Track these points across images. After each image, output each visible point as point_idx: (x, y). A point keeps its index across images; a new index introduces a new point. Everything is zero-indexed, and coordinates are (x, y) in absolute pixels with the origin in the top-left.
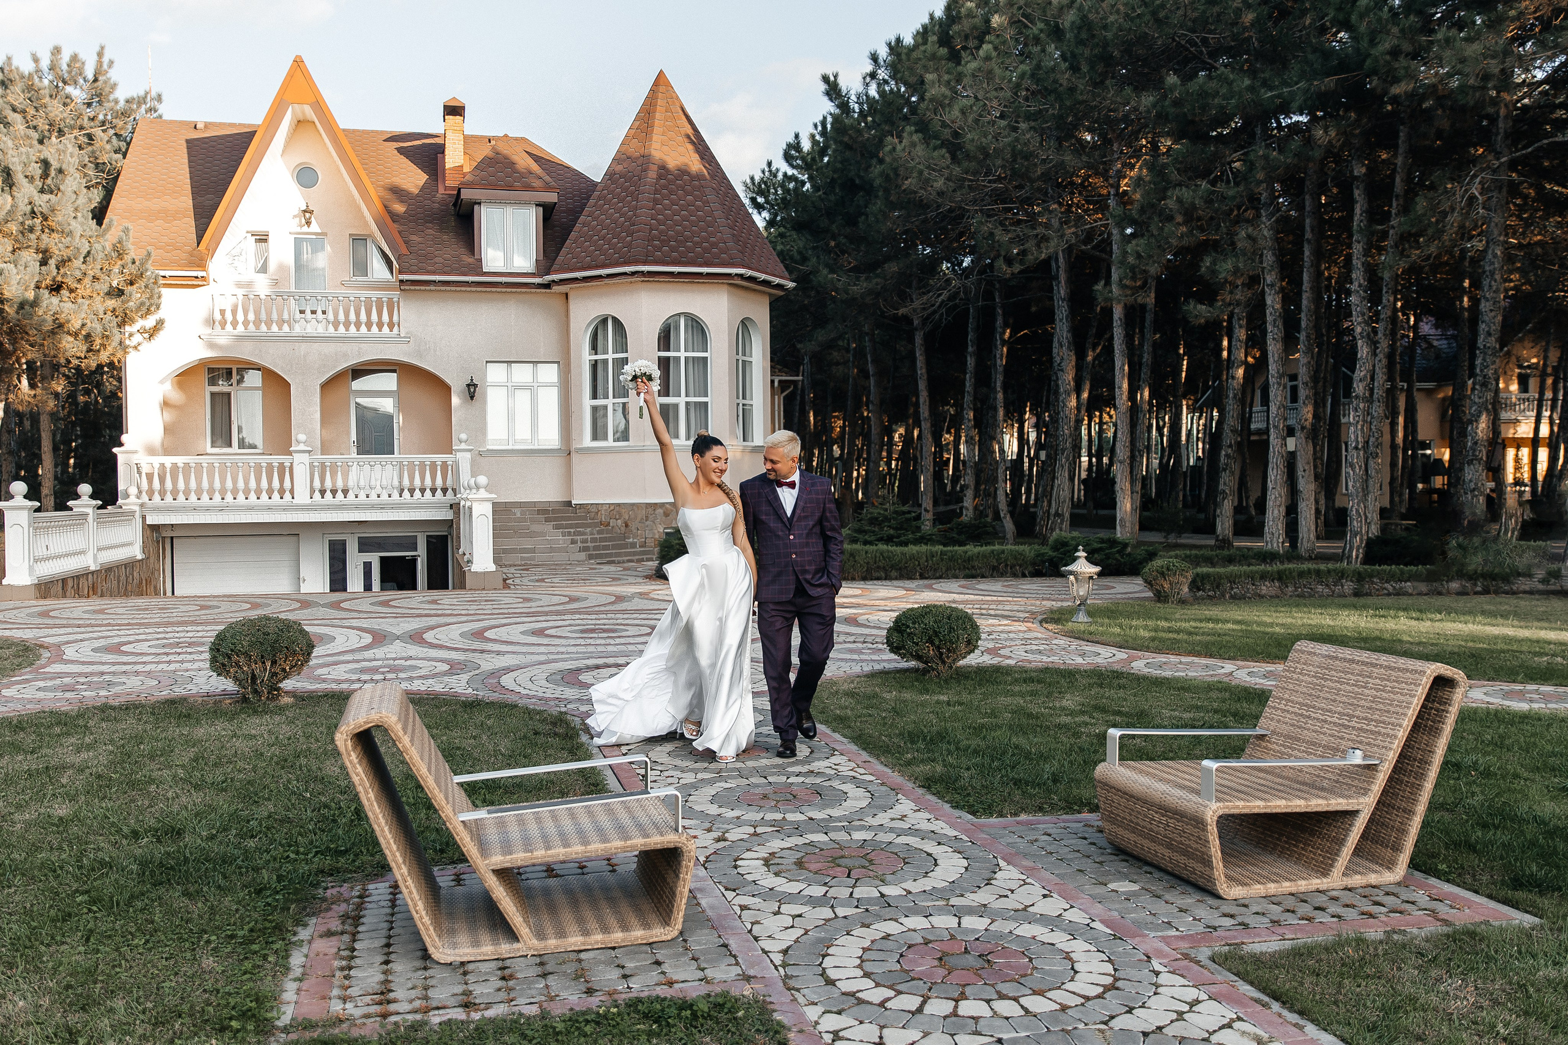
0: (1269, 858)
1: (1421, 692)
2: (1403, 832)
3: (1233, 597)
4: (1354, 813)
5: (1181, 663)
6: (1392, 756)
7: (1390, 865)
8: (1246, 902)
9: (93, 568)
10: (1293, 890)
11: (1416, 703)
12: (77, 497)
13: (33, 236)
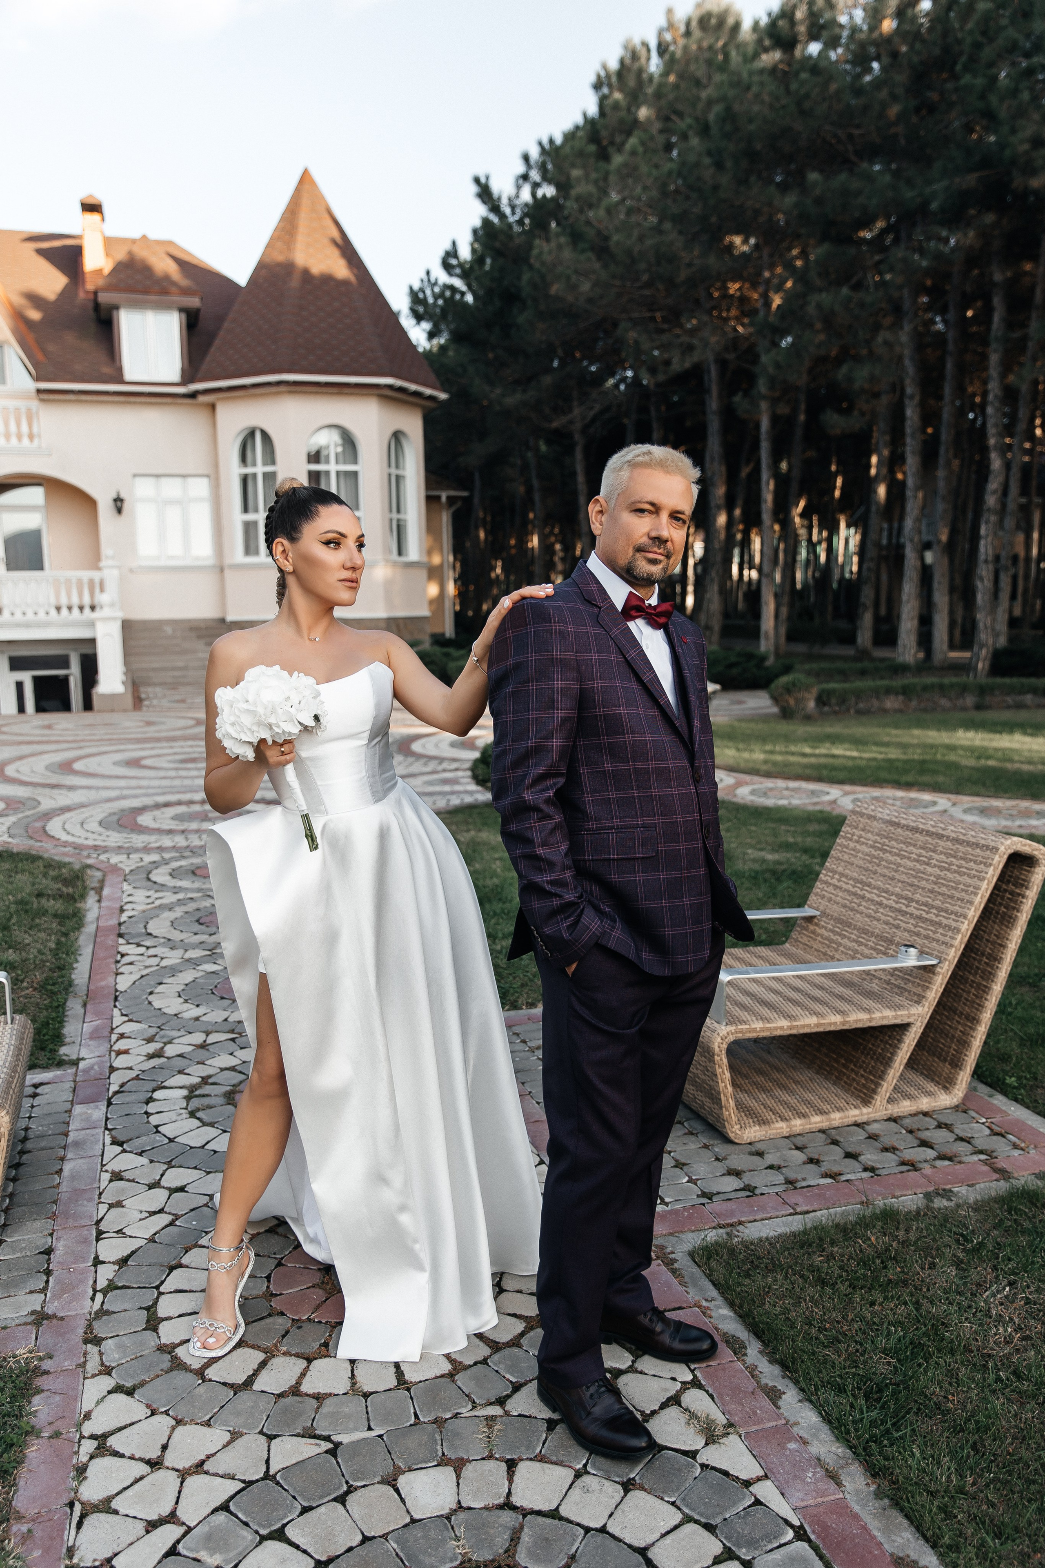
0: (804, 1075)
1: (992, 874)
2: (964, 1044)
3: (859, 712)
4: (904, 1027)
5: (787, 789)
6: (953, 955)
7: (947, 1084)
8: (760, 1147)
10: (825, 1125)
11: (985, 889)
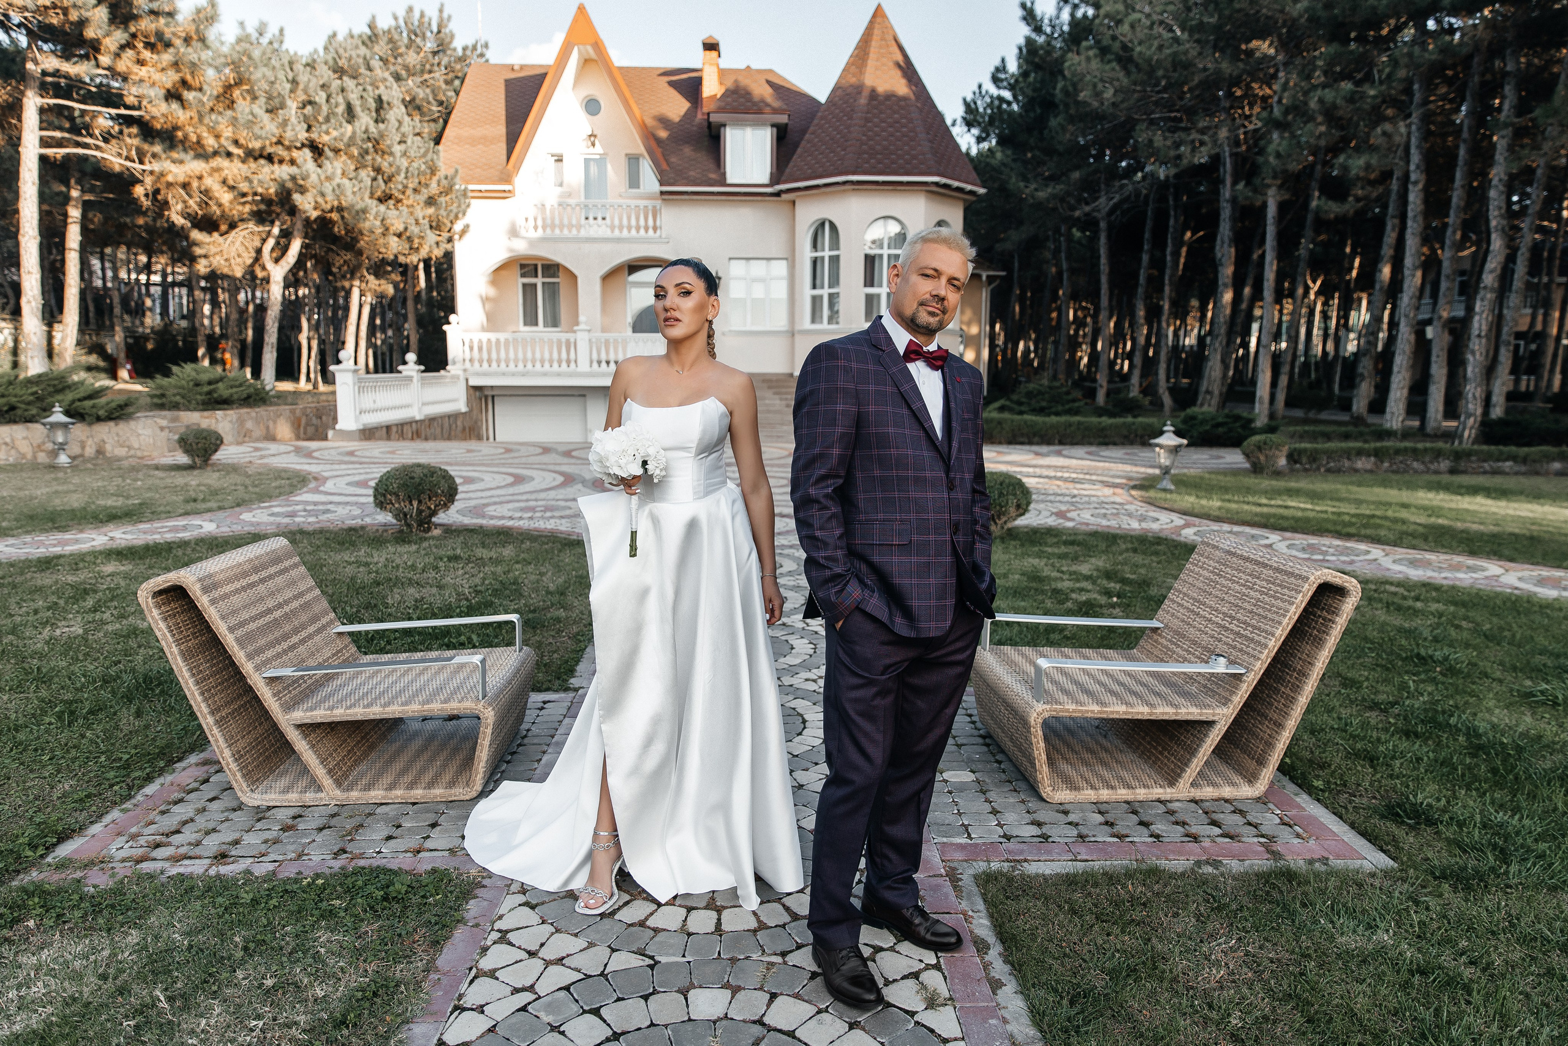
0: (1129, 757)
1: (1301, 600)
2: (1270, 745)
3: (1329, 471)
4: (1210, 724)
5: (1230, 532)
6: (1259, 667)
7: (1251, 778)
8: (1067, 807)
9: (418, 418)
10: (1130, 798)
11: (1294, 613)
12: (405, 363)
13: (369, 158)
